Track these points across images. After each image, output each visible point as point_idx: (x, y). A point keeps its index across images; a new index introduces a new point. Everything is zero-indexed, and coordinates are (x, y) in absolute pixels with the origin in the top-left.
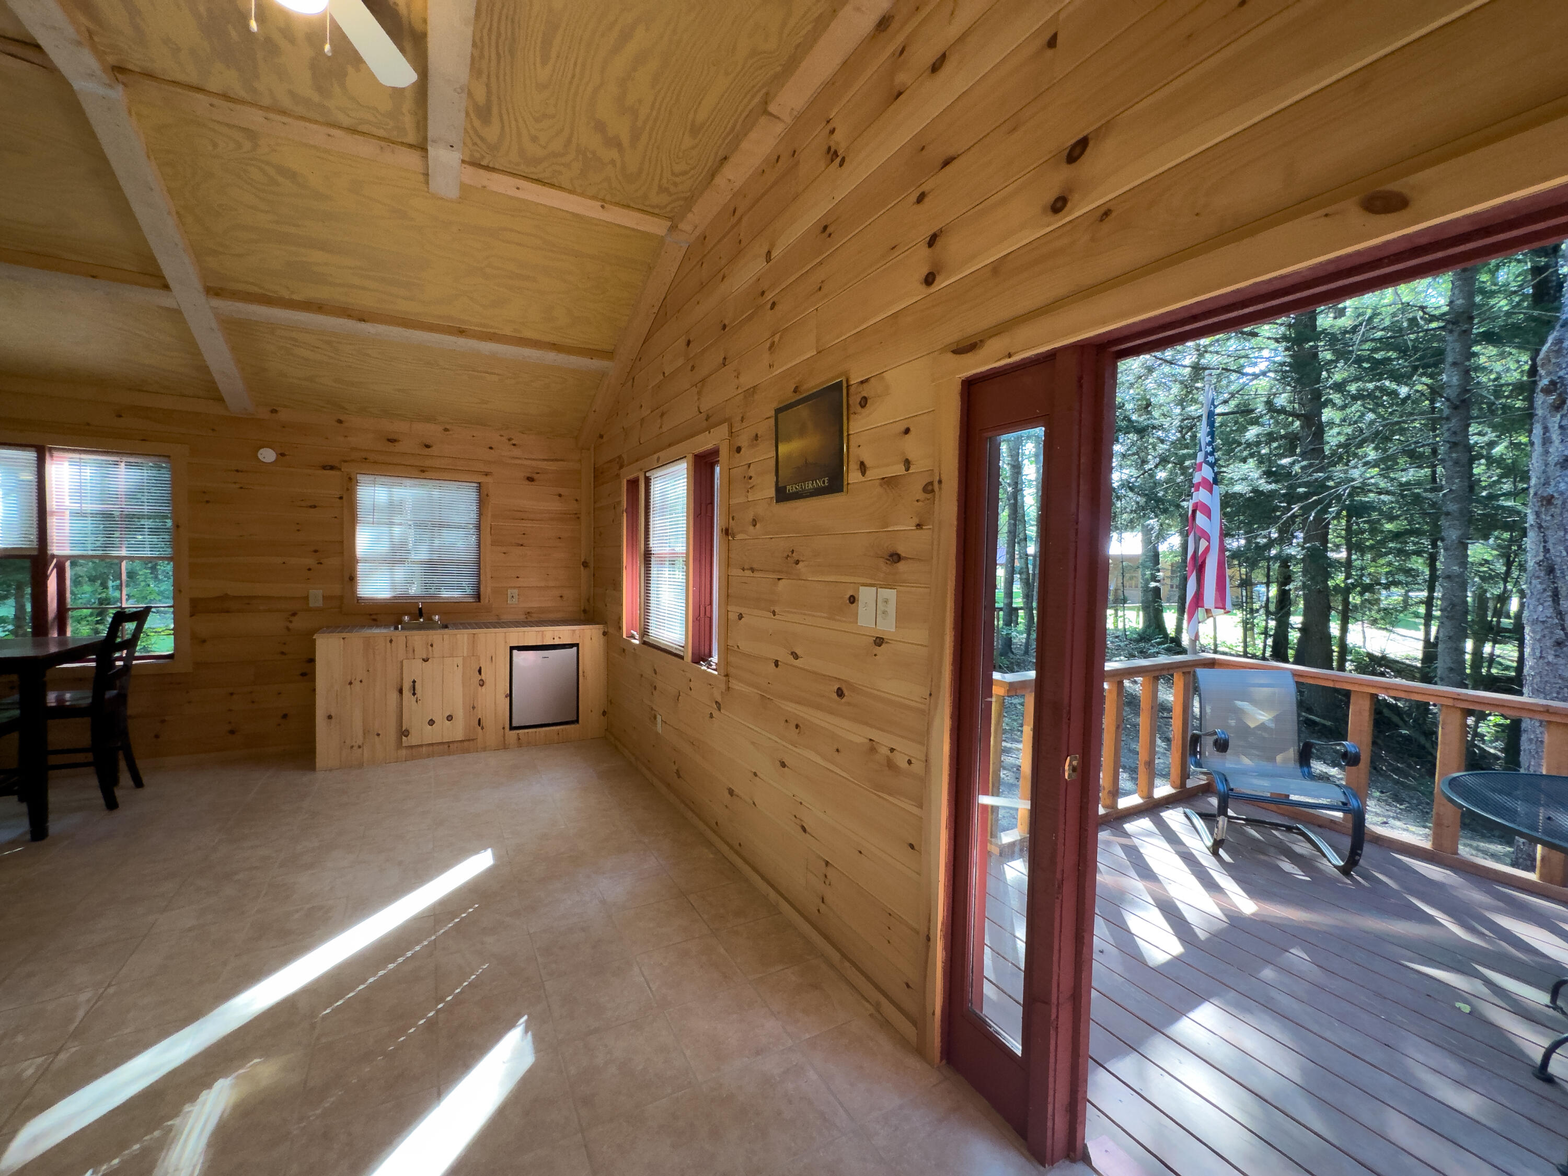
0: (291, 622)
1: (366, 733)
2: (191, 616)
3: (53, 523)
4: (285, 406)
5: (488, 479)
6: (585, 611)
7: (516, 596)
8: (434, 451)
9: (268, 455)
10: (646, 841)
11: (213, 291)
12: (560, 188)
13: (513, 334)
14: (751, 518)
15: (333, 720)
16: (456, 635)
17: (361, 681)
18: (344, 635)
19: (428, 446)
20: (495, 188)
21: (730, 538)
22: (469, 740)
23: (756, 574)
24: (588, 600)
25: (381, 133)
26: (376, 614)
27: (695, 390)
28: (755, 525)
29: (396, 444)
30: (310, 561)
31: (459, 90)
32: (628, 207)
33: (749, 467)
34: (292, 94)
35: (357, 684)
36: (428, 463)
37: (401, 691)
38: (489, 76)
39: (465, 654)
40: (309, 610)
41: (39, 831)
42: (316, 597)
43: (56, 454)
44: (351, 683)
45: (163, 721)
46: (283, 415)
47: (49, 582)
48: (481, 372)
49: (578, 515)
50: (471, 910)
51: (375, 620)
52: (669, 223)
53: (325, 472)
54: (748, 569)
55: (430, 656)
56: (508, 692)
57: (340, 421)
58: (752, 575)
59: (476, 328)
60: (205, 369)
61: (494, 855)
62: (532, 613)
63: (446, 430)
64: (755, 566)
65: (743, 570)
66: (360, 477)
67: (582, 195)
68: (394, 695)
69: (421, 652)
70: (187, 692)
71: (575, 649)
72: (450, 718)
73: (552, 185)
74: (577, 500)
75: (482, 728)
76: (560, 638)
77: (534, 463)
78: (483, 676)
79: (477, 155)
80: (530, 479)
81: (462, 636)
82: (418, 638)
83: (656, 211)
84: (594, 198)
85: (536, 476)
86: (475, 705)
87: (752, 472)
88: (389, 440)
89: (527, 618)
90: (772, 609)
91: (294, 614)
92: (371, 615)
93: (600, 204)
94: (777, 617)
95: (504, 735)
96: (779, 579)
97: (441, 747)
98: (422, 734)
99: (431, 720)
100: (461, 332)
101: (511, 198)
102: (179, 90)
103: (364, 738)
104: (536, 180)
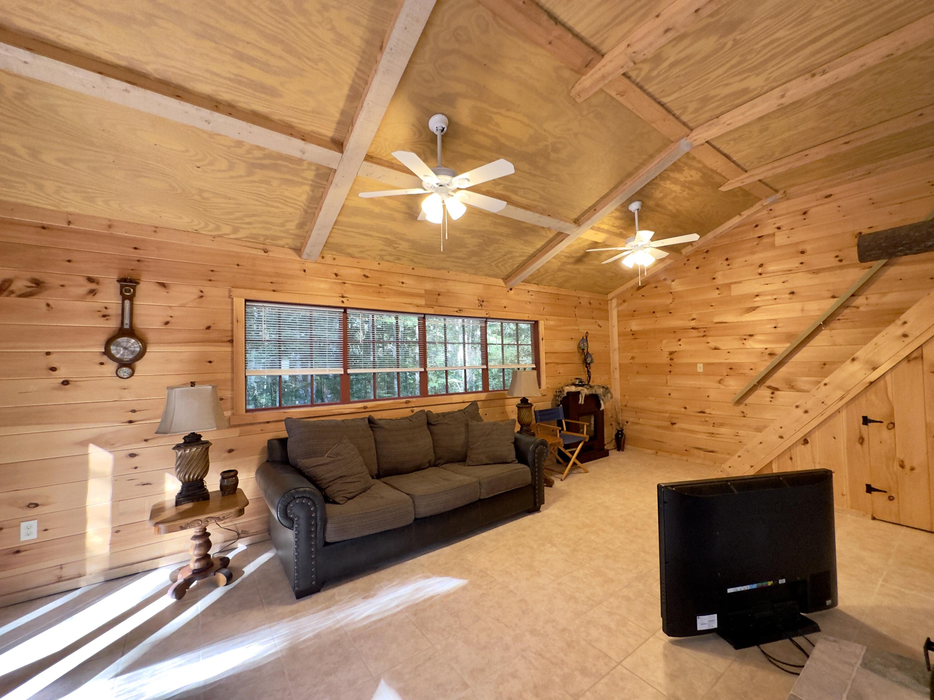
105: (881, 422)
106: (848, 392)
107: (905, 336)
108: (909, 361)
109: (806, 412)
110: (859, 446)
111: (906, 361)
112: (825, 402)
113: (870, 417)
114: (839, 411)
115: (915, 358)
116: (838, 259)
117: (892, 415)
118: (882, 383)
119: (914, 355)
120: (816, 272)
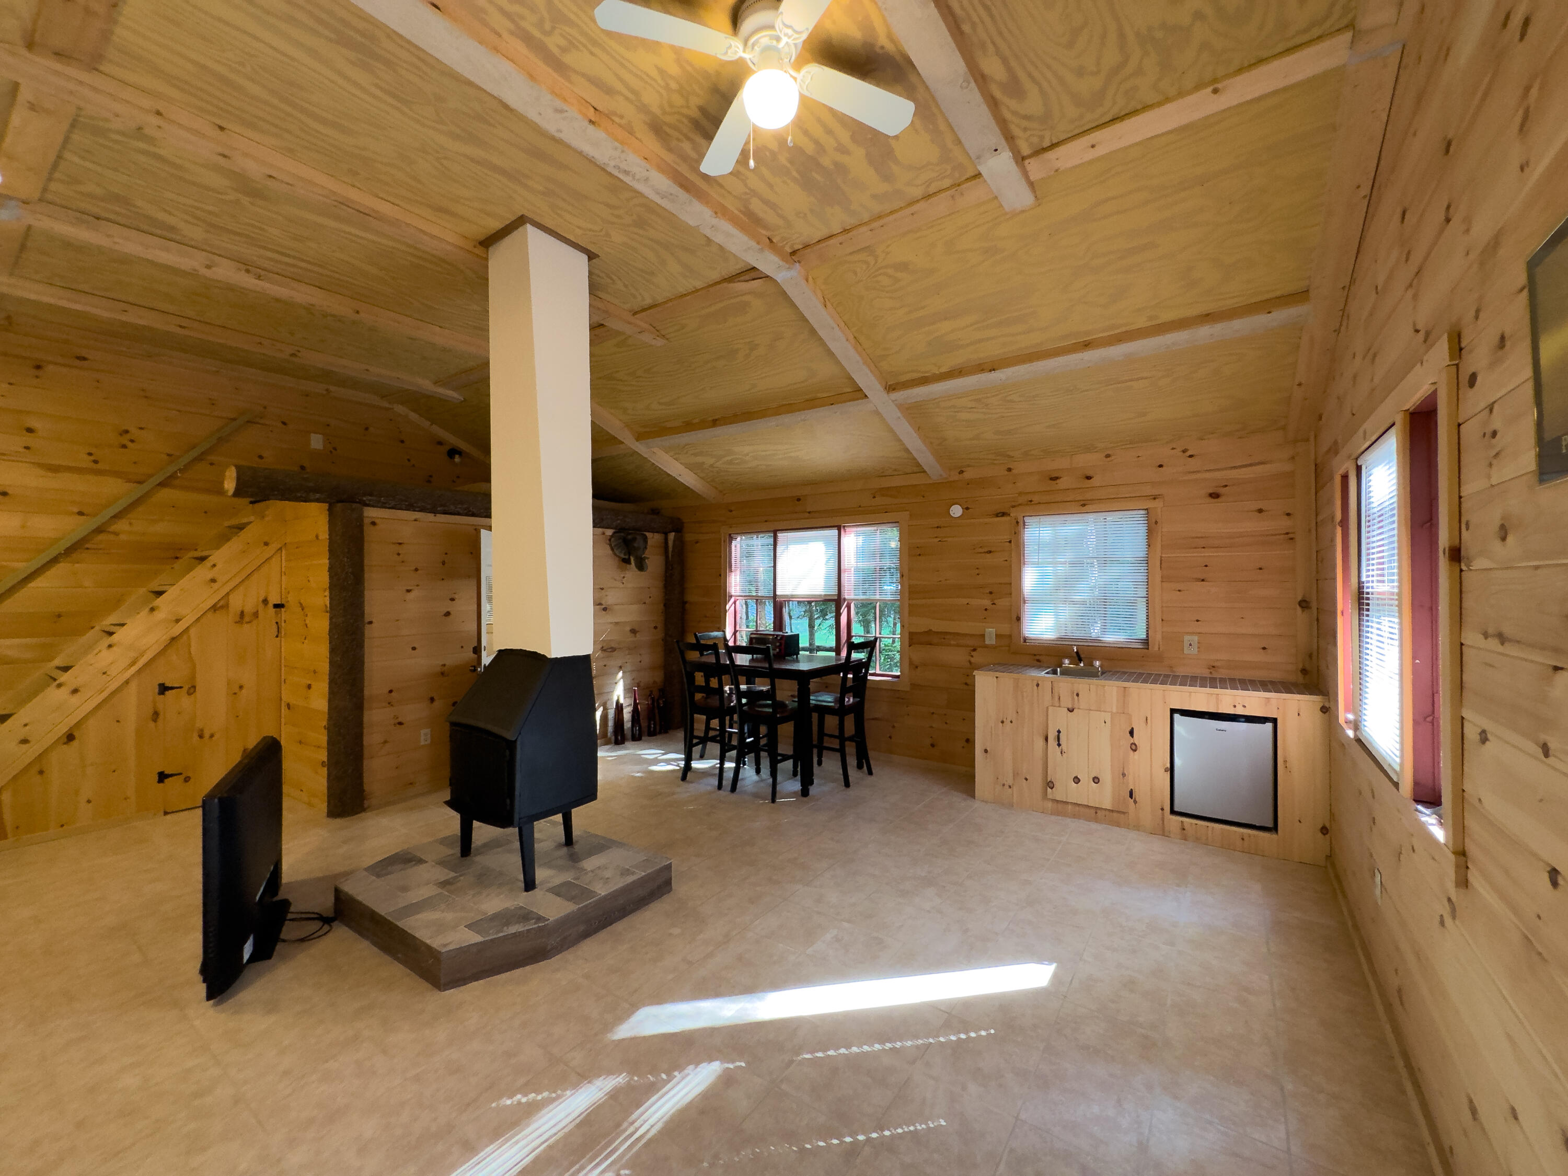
0: (972, 656)
1: (1016, 775)
2: (910, 646)
3: (844, 576)
4: (969, 466)
5: (1158, 504)
6: (1304, 671)
7: (1195, 645)
8: (1095, 482)
9: (956, 511)
10: (1289, 1087)
11: (891, 388)
12: (1146, 108)
13: (1149, 324)
14: (1497, 523)
15: (988, 755)
16: (1104, 686)
17: (1011, 722)
18: (998, 674)
19: (1089, 478)
20: (1069, 164)
21: (1464, 568)
22: (1118, 812)
23: (1510, 649)
24: (1310, 656)
25: (947, 183)
26: (1040, 655)
27: (1410, 293)
28: (1504, 539)
29: (1058, 481)
30: (987, 602)
31: (965, 84)
32: (1261, 61)
33: (1491, 411)
34: (874, 197)
35: (1007, 722)
36: (1089, 496)
37: (1046, 739)
38: (994, 43)
39: (1114, 710)
40: (986, 647)
41: (805, 792)
42: (991, 633)
43: (847, 529)
44: (1002, 722)
45: (894, 727)
46: (969, 474)
47: (842, 617)
48: (1126, 381)
49: (1291, 536)
50: (983, 1033)
51: (1038, 661)
52: (1348, 35)
53: (998, 519)
54: (1493, 636)
55: (1075, 706)
56: (1168, 765)
57: (1009, 470)
58: (1500, 648)
59: (1101, 335)
60: (907, 450)
61: (1055, 976)
62: (1218, 667)
63: (1108, 456)
64: (1507, 630)
65: (1486, 635)
66: (1027, 520)
67: (1181, 94)
68: (1040, 742)
69: (1067, 702)
70: (907, 707)
71: (1269, 726)
72: (1096, 780)
73: (1134, 113)
74: (1288, 514)
75: (1135, 802)
76: (1244, 706)
77: (1218, 475)
78: (1136, 739)
79: (1035, 140)
80: (1215, 496)
81: (1111, 688)
82: (1065, 685)
83: (1316, 32)
84: (1198, 87)
85: (1222, 491)
86: (1125, 772)
87: (1497, 422)
88: (1052, 479)
89: (1211, 673)
90: (1543, 737)
91: (974, 650)
92: (1035, 655)
93: (1210, 89)
94: (1551, 760)
95: (1163, 819)
96: (1556, 669)
97: (1087, 810)
98: (1066, 791)
99: (1079, 780)
100: (1087, 345)
101: (1091, 162)
102: (824, 245)
103: (1014, 779)
104: (1112, 120)
105: (181, 687)
106: (142, 655)
107: (213, 581)
108: (215, 611)
109: (75, 691)
110: (152, 724)
111: (212, 611)
112: (108, 673)
113: (168, 684)
114: (127, 682)
115: (222, 607)
116: (92, 458)
117: (193, 677)
118: (185, 637)
119: (221, 603)
120: (54, 469)
